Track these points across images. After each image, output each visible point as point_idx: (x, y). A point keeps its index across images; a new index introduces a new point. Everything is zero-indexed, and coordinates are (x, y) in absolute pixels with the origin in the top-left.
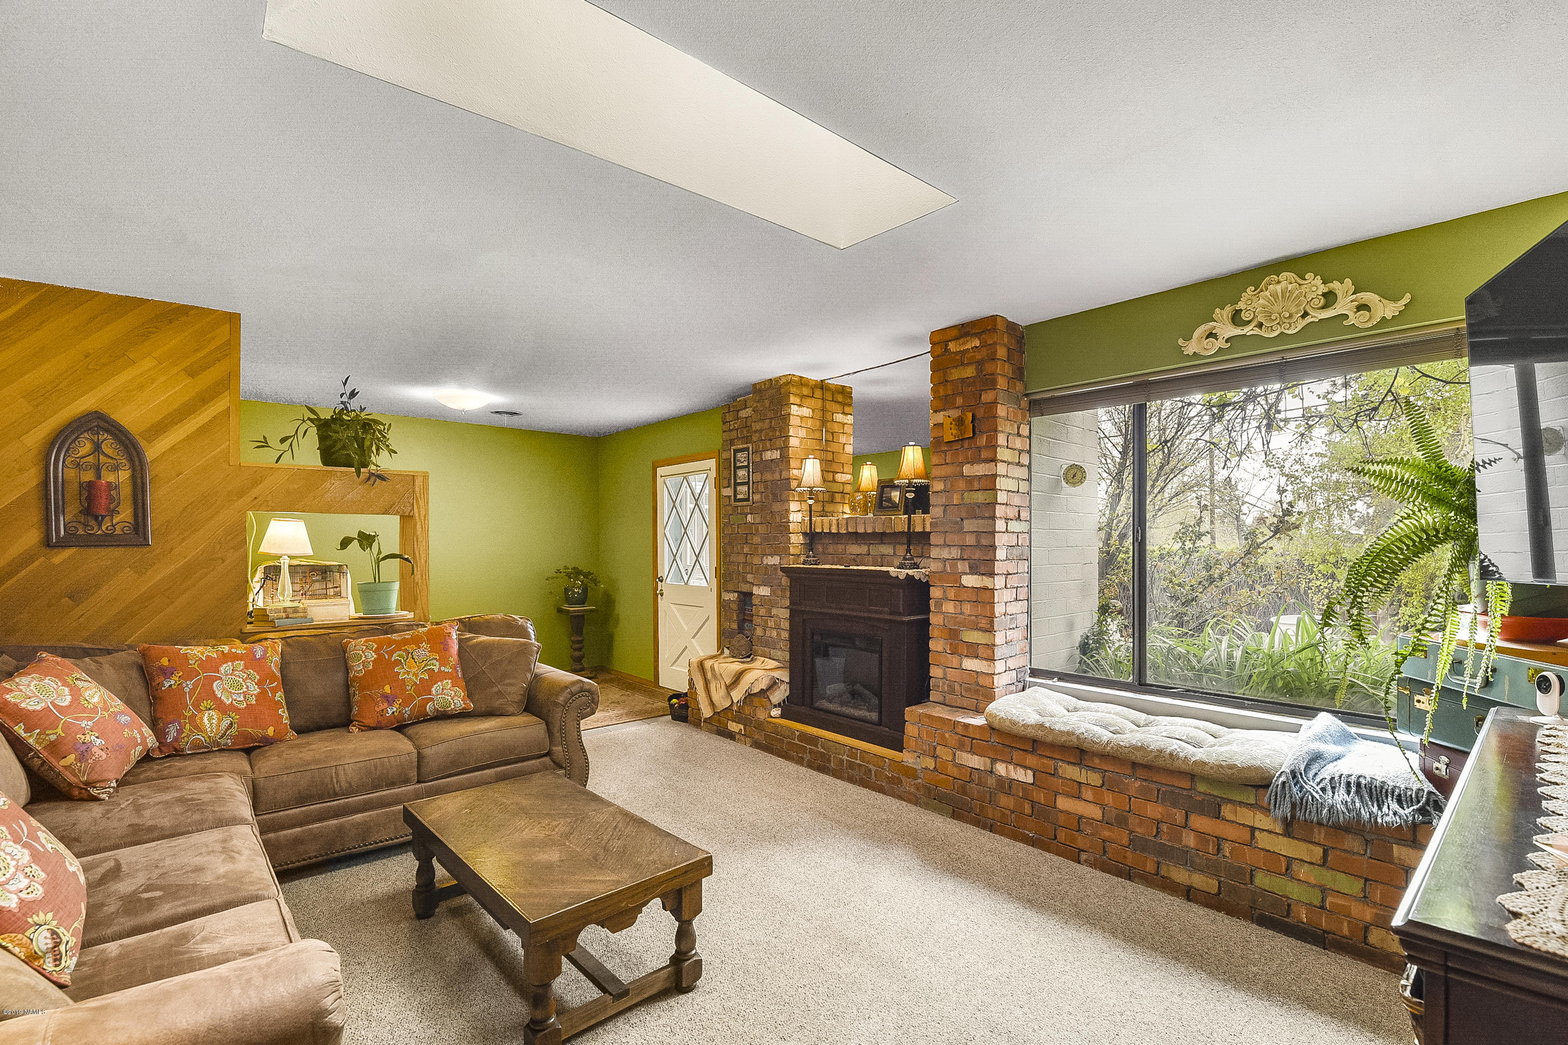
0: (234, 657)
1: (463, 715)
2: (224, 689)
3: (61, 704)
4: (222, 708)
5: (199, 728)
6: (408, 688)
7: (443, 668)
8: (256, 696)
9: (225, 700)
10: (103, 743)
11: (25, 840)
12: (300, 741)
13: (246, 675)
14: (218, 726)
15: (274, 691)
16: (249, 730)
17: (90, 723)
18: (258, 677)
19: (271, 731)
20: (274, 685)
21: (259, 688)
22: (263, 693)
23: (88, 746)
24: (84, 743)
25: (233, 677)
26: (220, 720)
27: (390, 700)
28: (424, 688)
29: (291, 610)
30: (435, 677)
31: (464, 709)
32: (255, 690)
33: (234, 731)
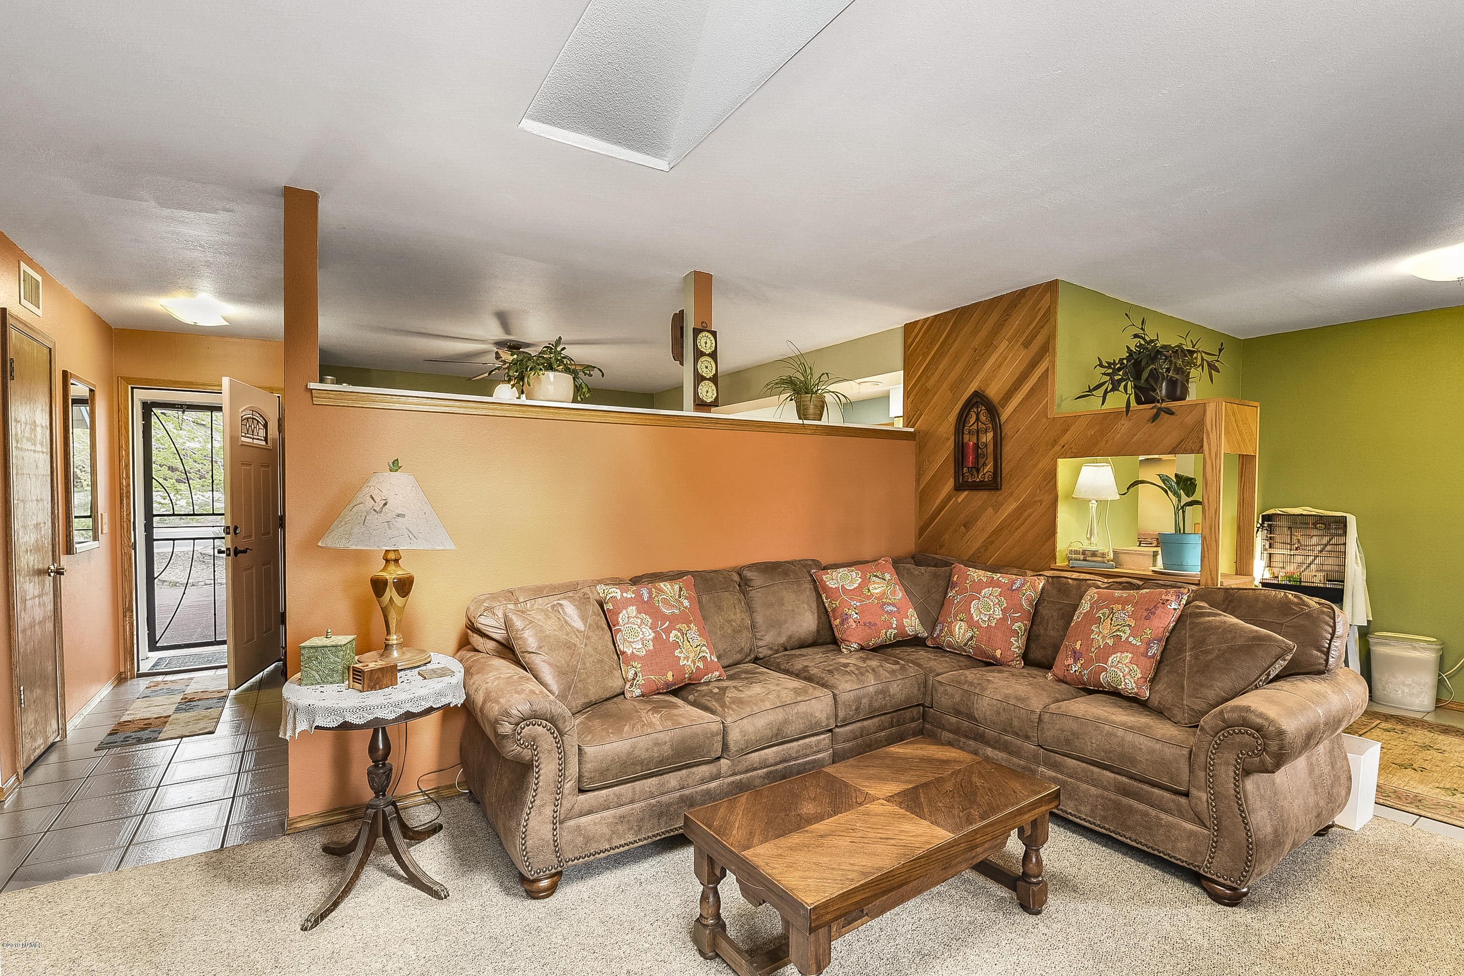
0: (998, 584)
1: (1134, 701)
2: (978, 608)
3: (847, 588)
4: (971, 624)
5: (951, 633)
6: (1093, 650)
7: (1131, 639)
8: (997, 620)
9: (975, 616)
10: (858, 618)
11: (658, 629)
12: (1025, 671)
13: (997, 601)
14: (964, 635)
15: (1015, 620)
16: (983, 646)
17: (858, 604)
18: (1005, 605)
19: (998, 653)
20: (1016, 615)
21: (1002, 614)
22: (1004, 619)
23: (848, 616)
24: (846, 614)
25: (988, 600)
26: (966, 631)
27: (1076, 656)
28: (1105, 653)
29: (1089, 554)
30: (1119, 645)
31: (1136, 694)
32: (999, 615)
33: (972, 643)
